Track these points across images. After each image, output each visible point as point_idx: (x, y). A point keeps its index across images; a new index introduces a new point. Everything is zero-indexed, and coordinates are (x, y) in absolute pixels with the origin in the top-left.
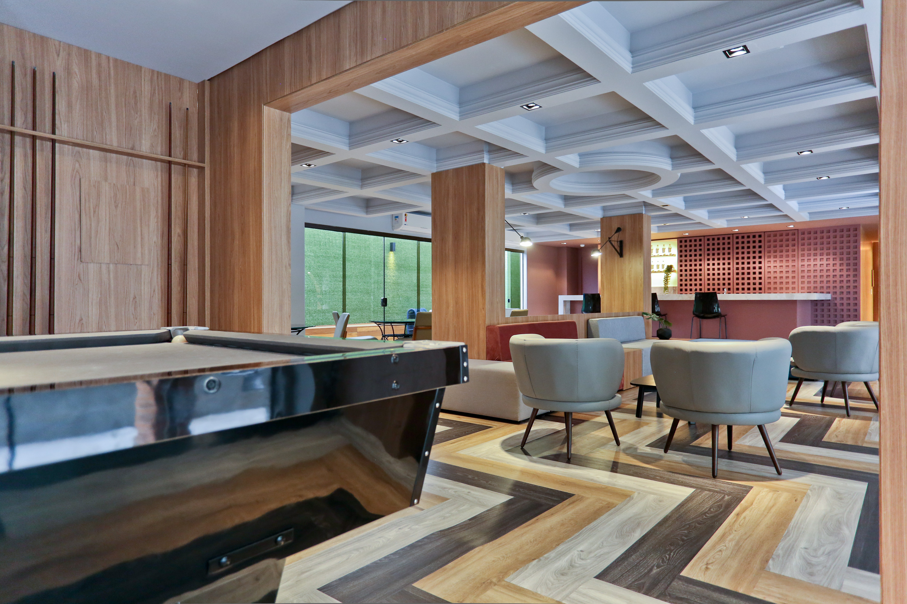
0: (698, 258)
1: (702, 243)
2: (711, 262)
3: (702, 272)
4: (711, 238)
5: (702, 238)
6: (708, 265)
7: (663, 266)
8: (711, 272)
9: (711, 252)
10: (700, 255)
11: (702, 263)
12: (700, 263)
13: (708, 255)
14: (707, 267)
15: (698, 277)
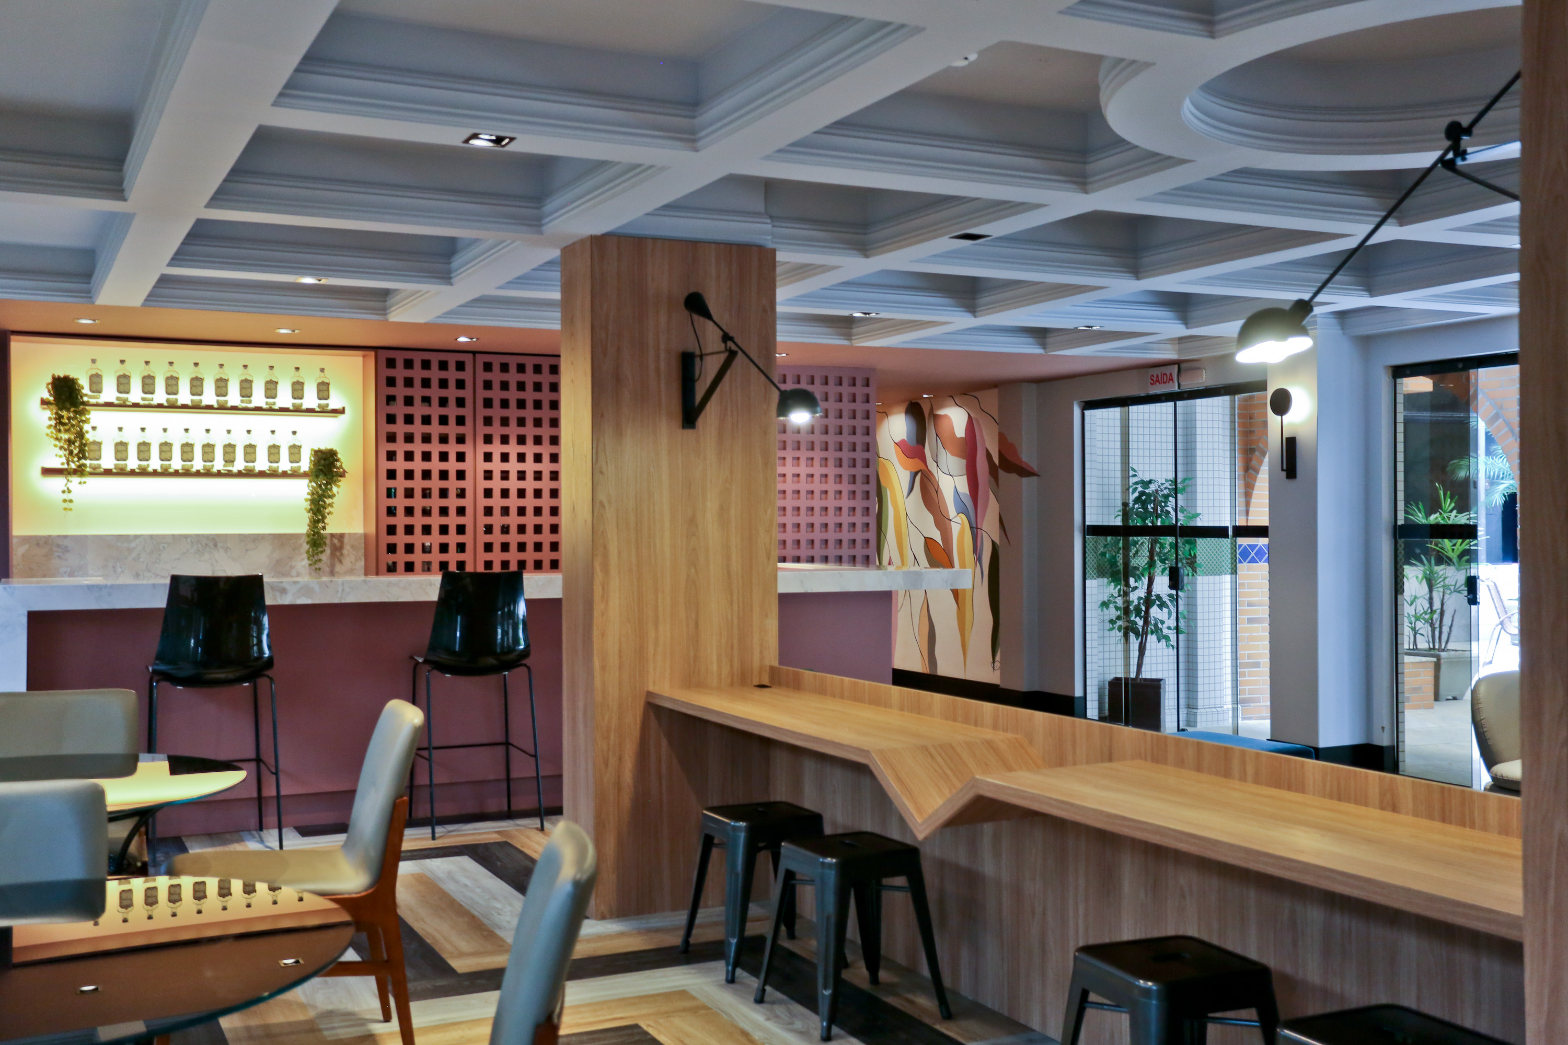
0: (452, 430)
1: (466, 375)
2: (496, 449)
3: (466, 484)
4: (496, 362)
5: (468, 359)
6: (488, 457)
7: (295, 450)
8: (497, 484)
9: (496, 412)
10: (461, 421)
11: (466, 448)
12: (461, 448)
13: (488, 421)
14: (484, 466)
15: (452, 502)
